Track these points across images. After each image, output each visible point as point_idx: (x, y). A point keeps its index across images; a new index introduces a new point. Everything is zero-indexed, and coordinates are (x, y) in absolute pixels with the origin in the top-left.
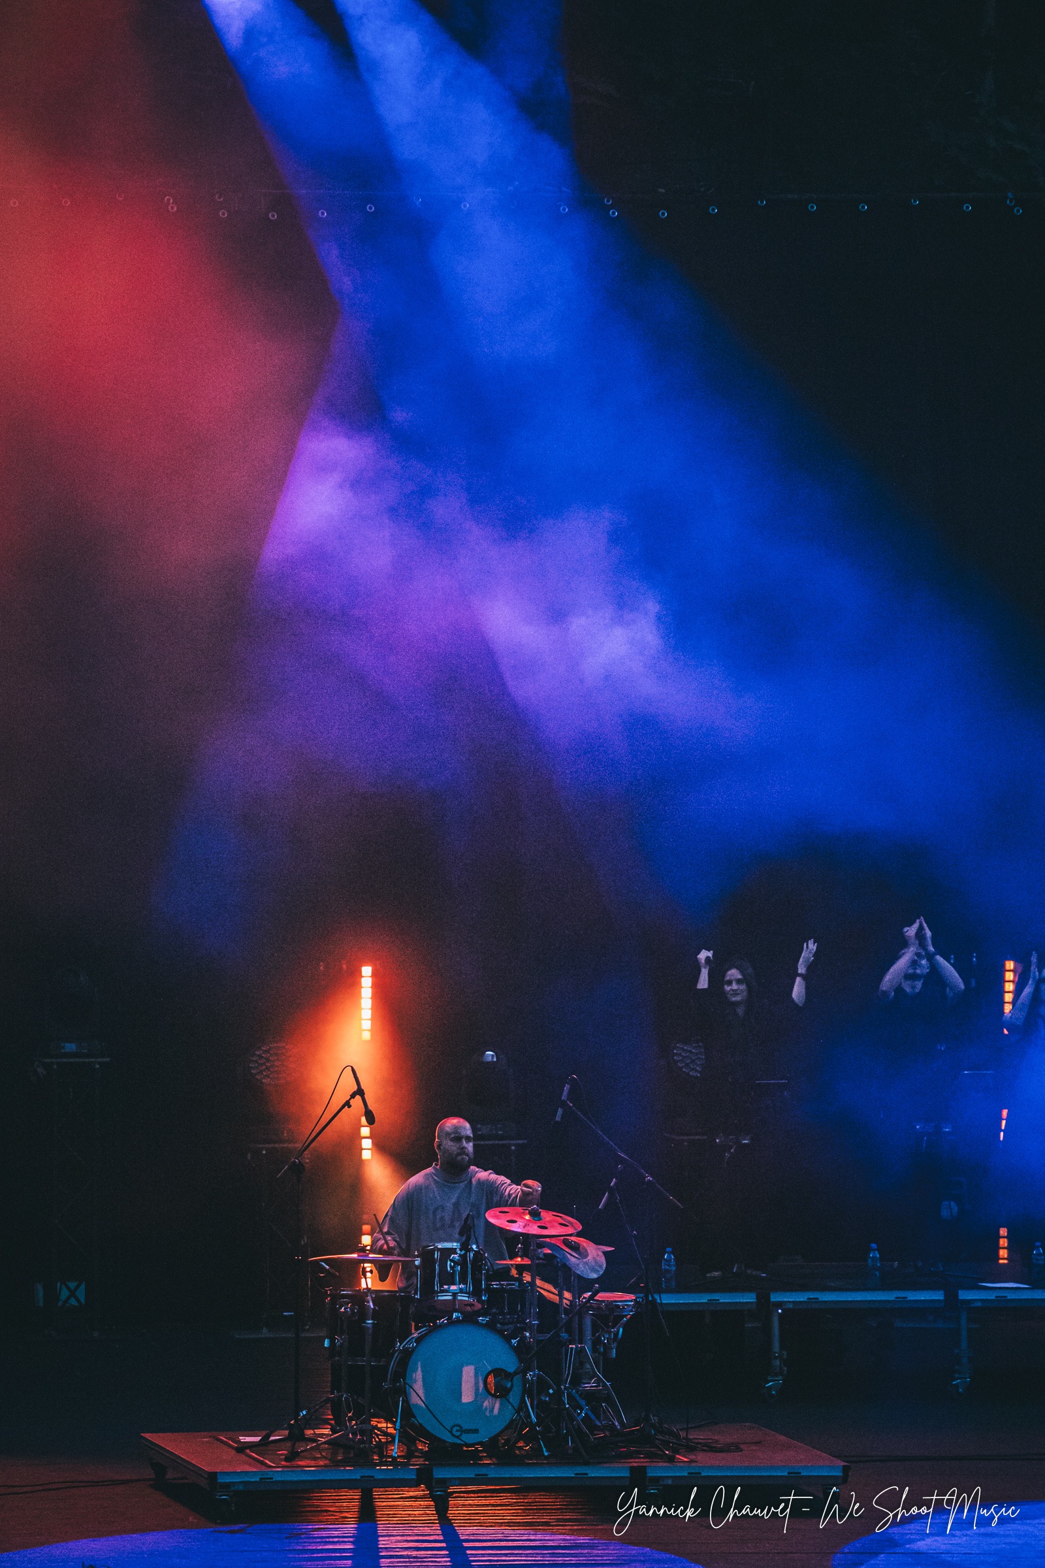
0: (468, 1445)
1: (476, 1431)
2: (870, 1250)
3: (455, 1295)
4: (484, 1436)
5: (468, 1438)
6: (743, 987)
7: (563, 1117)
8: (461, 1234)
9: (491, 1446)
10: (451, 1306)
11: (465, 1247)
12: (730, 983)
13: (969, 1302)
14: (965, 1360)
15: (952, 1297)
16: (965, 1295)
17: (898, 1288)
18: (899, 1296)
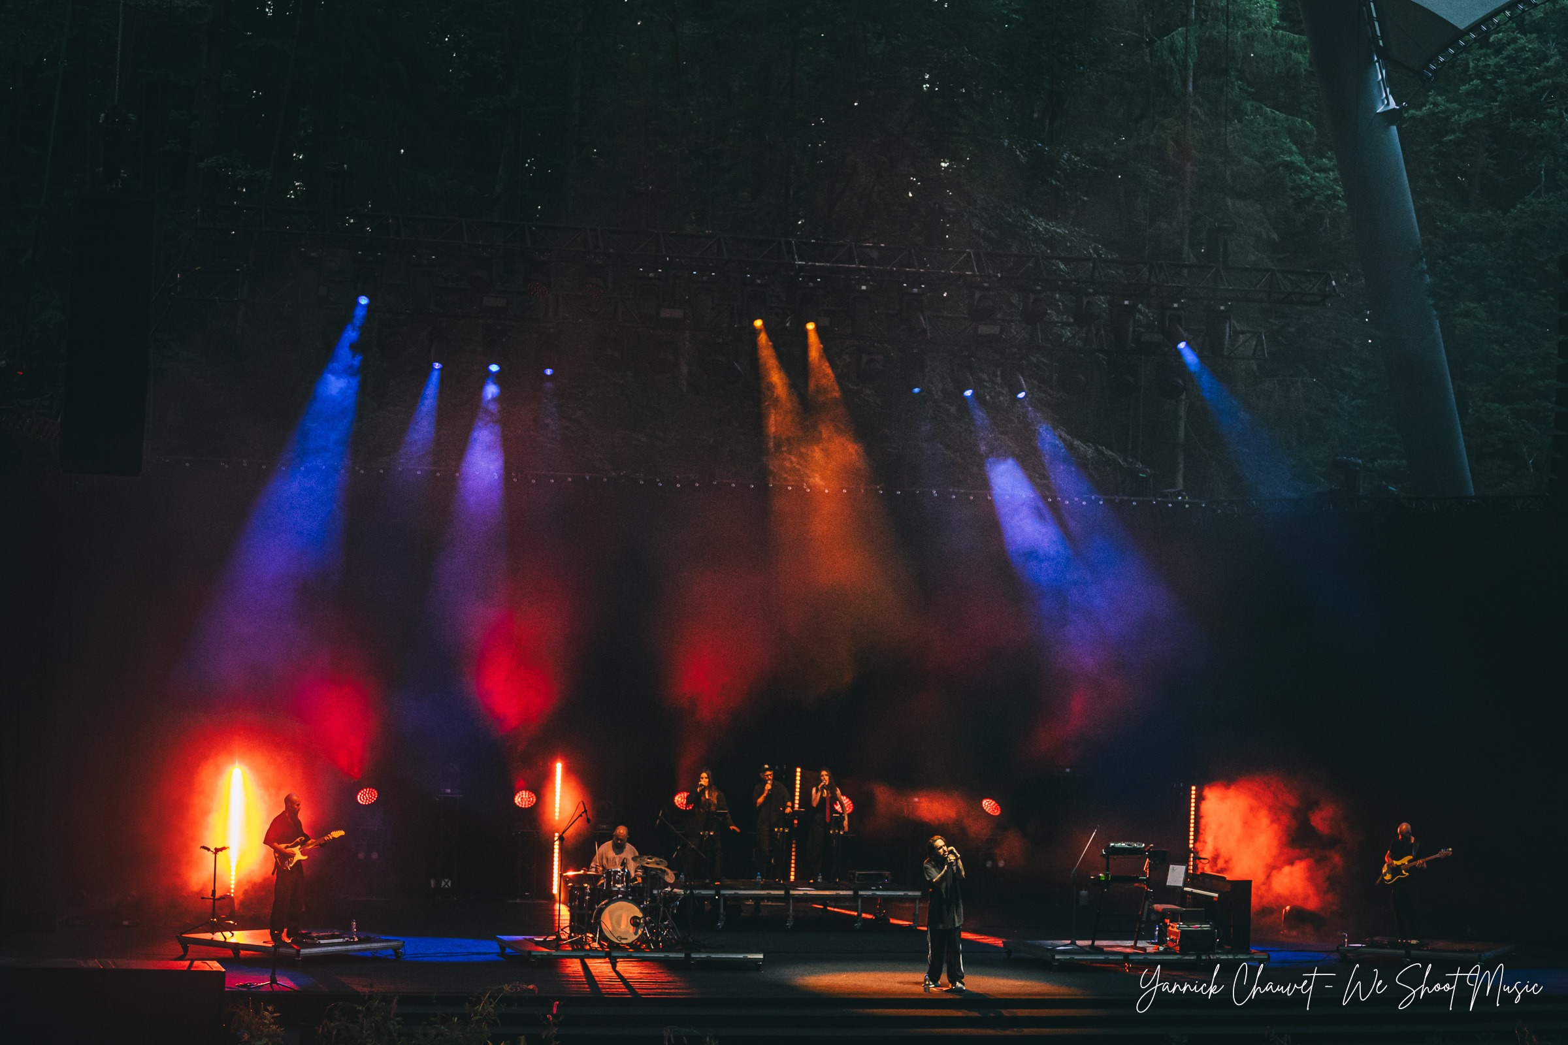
0: (622, 944)
1: (626, 939)
2: (757, 875)
3: (619, 888)
4: (629, 941)
5: (624, 942)
6: (707, 780)
7: (659, 823)
8: (621, 866)
9: (631, 945)
10: (618, 891)
11: (623, 870)
12: (702, 778)
13: (793, 895)
14: (791, 917)
15: (787, 893)
16: (792, 892)
17: (768, 890)
18: (768, 892)
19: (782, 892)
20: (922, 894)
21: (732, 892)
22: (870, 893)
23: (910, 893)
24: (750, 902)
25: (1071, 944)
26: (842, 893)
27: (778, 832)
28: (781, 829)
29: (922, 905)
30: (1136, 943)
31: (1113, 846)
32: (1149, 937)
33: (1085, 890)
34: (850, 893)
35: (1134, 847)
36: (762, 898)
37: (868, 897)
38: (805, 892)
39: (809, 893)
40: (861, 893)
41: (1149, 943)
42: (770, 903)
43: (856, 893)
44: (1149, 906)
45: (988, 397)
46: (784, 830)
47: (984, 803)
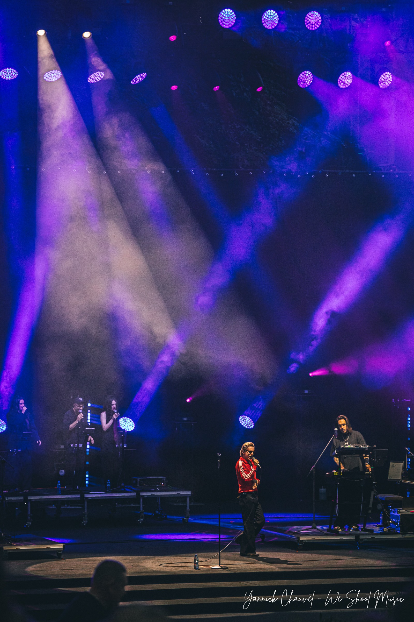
13: (87, 498)
14: (86, 516)
15: (82, 496)
16: (86, 496)
17: (66, 494)
18: (67, 496)
19: (79, 496)
20: (192, 493)
21: (37, 498)
22: (149, 494)
23: (182, 493)
24: (54, 507)
25: (312, 528)
26: (126, 494)
27: (73, 447)
28: (76, 445)
29: (192, 504)
30: (364, 526)
31: (343, 447)
32: (376, 521)
33: (324, 488)
34: (134, 494)
35: (361, 448)
36: (63, 502)
37: (149, 498)
38: (97, 495)
39: (100, 496)
40: (142, 494)
41: (375, 526)
42: (69, 507)
43: (138, 494)
44: (374, 495)
45: (234, 94)
46: (78, 445)
47: (240, 418)
